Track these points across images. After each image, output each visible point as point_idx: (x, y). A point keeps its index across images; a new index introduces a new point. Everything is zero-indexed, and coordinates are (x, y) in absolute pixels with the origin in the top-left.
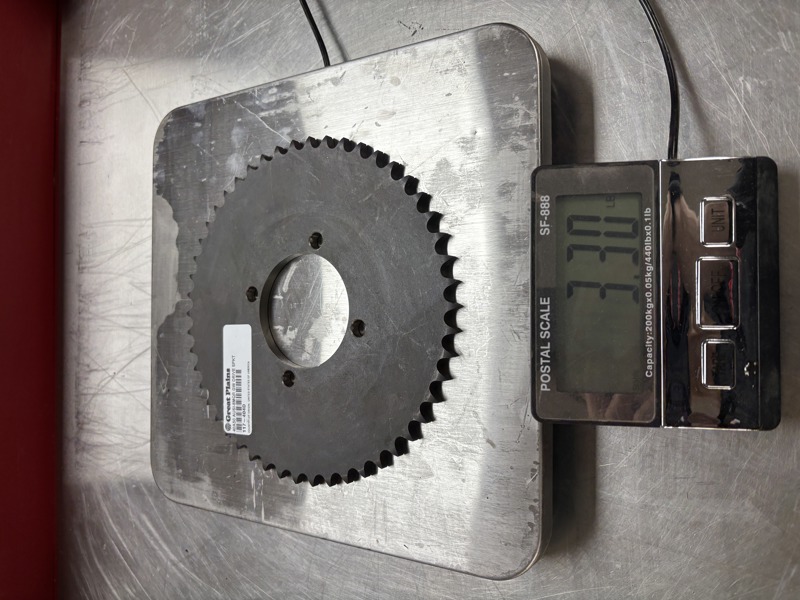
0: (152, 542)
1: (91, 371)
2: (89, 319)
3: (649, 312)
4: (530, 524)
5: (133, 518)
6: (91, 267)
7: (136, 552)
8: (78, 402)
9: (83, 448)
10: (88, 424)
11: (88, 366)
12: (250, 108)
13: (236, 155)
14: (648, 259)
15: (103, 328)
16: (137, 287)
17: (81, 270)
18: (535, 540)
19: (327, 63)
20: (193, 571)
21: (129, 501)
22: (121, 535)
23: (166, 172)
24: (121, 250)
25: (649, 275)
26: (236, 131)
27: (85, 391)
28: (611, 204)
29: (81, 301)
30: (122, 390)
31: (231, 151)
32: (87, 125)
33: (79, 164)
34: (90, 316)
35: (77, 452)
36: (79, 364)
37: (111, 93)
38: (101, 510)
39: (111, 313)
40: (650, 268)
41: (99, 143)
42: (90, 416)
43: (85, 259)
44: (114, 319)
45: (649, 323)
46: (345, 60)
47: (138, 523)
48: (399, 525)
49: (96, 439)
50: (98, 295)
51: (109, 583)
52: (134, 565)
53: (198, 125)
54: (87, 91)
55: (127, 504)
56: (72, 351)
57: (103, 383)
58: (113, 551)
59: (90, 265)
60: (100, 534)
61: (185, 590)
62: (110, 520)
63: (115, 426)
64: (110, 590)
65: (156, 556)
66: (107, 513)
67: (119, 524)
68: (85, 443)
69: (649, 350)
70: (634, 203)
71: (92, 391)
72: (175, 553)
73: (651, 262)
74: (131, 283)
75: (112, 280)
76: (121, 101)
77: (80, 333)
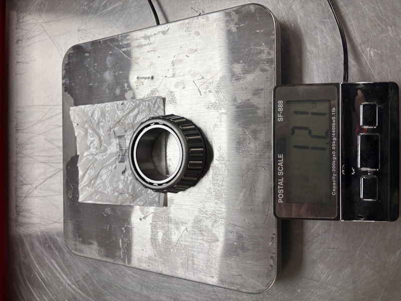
0: (57, 274)
1: (24, 184)
2: (22, 157)
3: (334, 162)
4: (271, 266)
5: (47, 262)
6: (23, 130)
7: (49, 279)
8: (17, 201)
10: (22, 212)
11: (22, 182)
12: (117, 46)
13: (108, 71)
14: (334, 134)
15: (30, 162)
16: (48, 141)
17: (17, 131)
18: (274, 274)
19: (158, 23)
20: (80, 289)
21: (45, 253)
22: (41, 270)
23: (70, 80)
24: (39, 121)
25: (334, 142)
26: (109, 58)
27: (20, 195)
28: (314, 105)
29: (17, 147)
30: (40, 195)
31: (106, 69)
32: (20, 53)
33: (16, 74)
34: (23, 156)
35: (16, 226)
36: (16, 181)
37: (34, 37)
38: (30, 257)
39: (35, 154)
40: (335, 139)
41: (28, 63)
42: (23, 208)
43: (20, 125)
44: (36, 158)
45: (334, 167)
46: (167, 22)
47: (49, 264)
48: (201, 267)
49: (26, 220)
50: (27, 144)
51: (35, 294)
52: (49, 285)
53: (87, 55)
54: (20, 35)
55: (44, 254)
56: (13, 174)
57: (30, 191)
58: (37, 278)
59: (22, 128)
60: (30, 269)
61: (75, 299)
62: (35, 262)
63: (37, 214)
64: (36, 298)
65: (59, 281)
66: (33, 259)
67: (39, 264)
68: (21, 222)
69: (334, 181)
70: (327, 105)
71: (24, 195)
72: (70, 280)
73: (335, 136)
74: (45, 139)
75: (35, 137)
76: (39, 41)
77: (17, 164)
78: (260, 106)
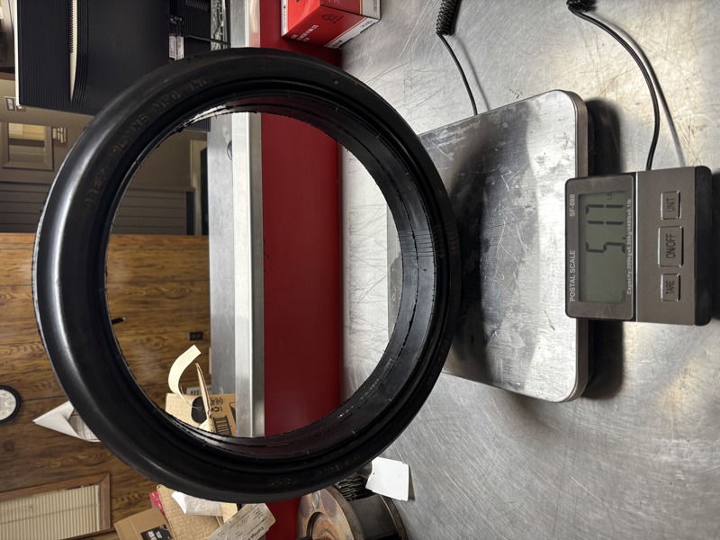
1: (356, 289)
2: (355, 261)
8: (351, 307)
9: (353, 332)
10: (355, 318)
11: (355, 286)
12: (434, 142)
14: (629, 228)
15: (361, 266)
16: (378, 243)
17: (351, 233)
24: (370, 222)
25: (629, 237)
27: (354, 301)
28: (609, 197)
29: (351, 250)
30: (371, 301)
36: (350, 285)
39: (366, 257)
40: (630, 233)
42: (355, 314)
43: (353, 227)
44: (367, 261)
50: (359, 247)
57: (362, 297)
59: (355, 230)
63: (368, 320)
71: (357, 301)
73: (631, 230)
74: (375, 241)
77: (351, 268)
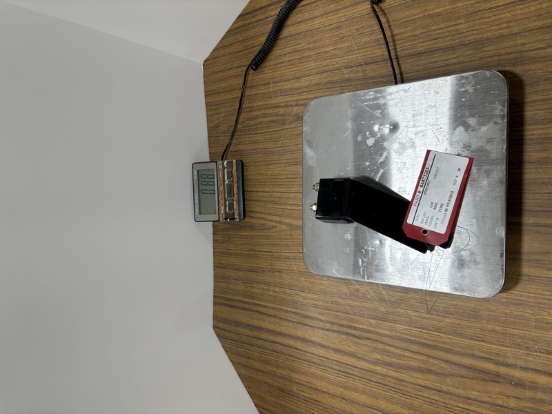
78: (492, 151)
